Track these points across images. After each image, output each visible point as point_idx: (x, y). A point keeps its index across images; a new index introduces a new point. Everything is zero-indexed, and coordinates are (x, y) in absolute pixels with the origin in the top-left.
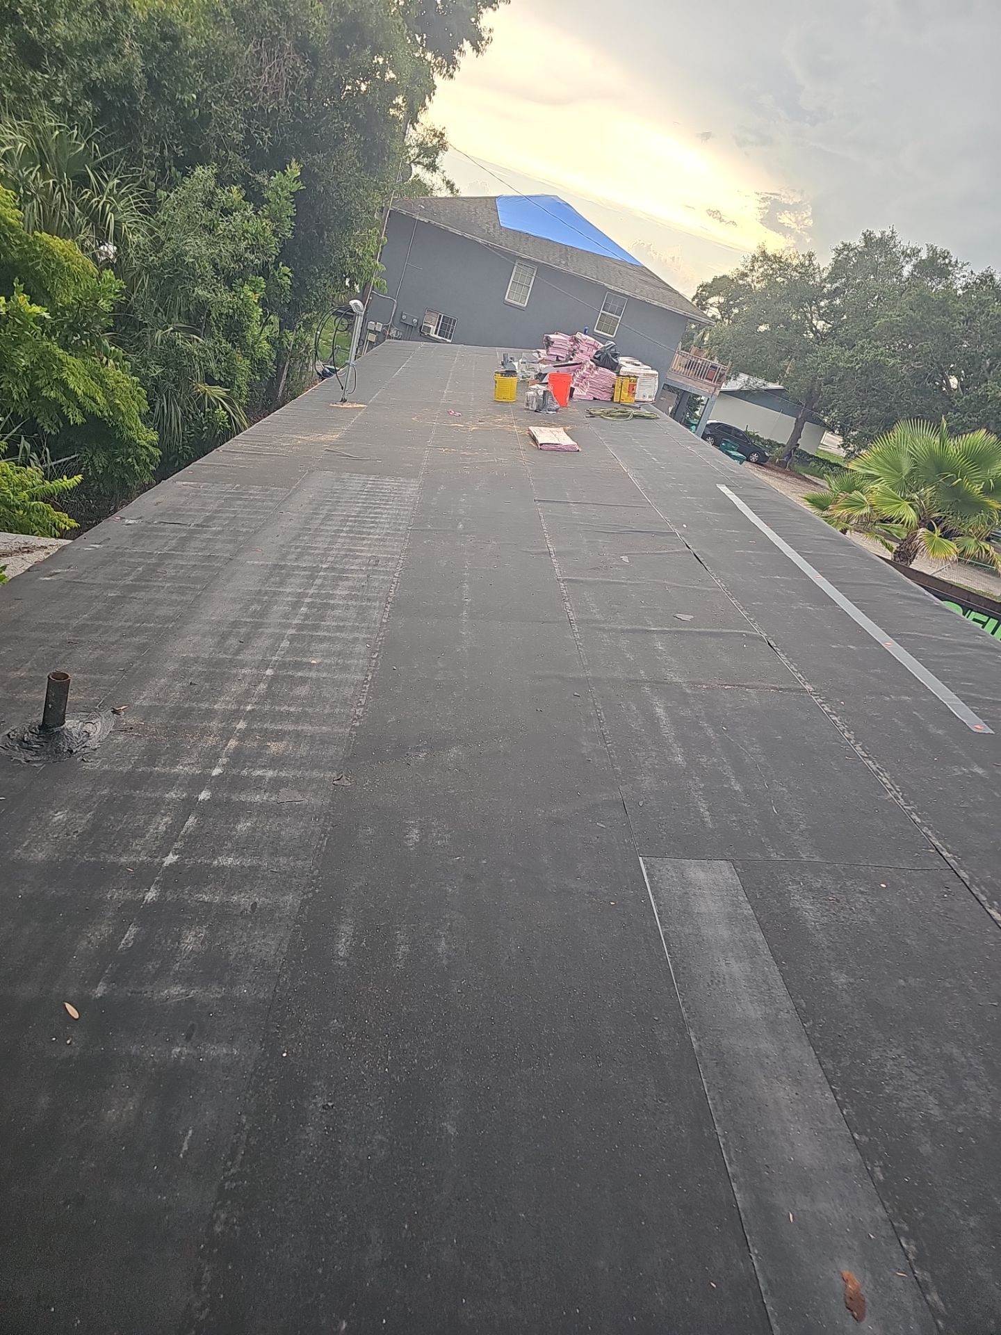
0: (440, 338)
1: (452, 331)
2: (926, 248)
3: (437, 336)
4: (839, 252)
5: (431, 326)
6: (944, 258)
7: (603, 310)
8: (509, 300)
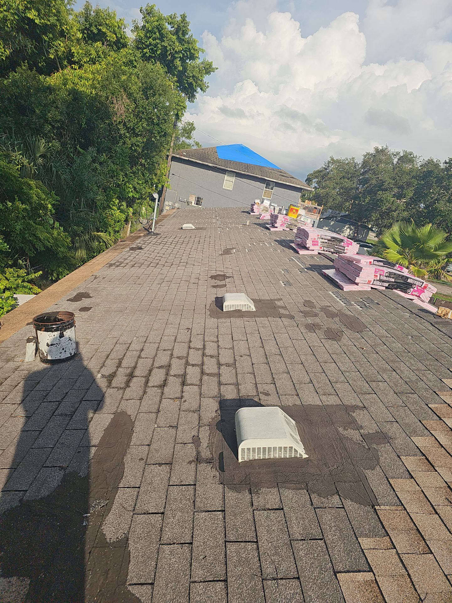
0: (197, 206)
1: (201, 203)
2: (402, 151)
4: (365, 156)
5: (192, 201)
7: (266, 188)
8: (224, 188)
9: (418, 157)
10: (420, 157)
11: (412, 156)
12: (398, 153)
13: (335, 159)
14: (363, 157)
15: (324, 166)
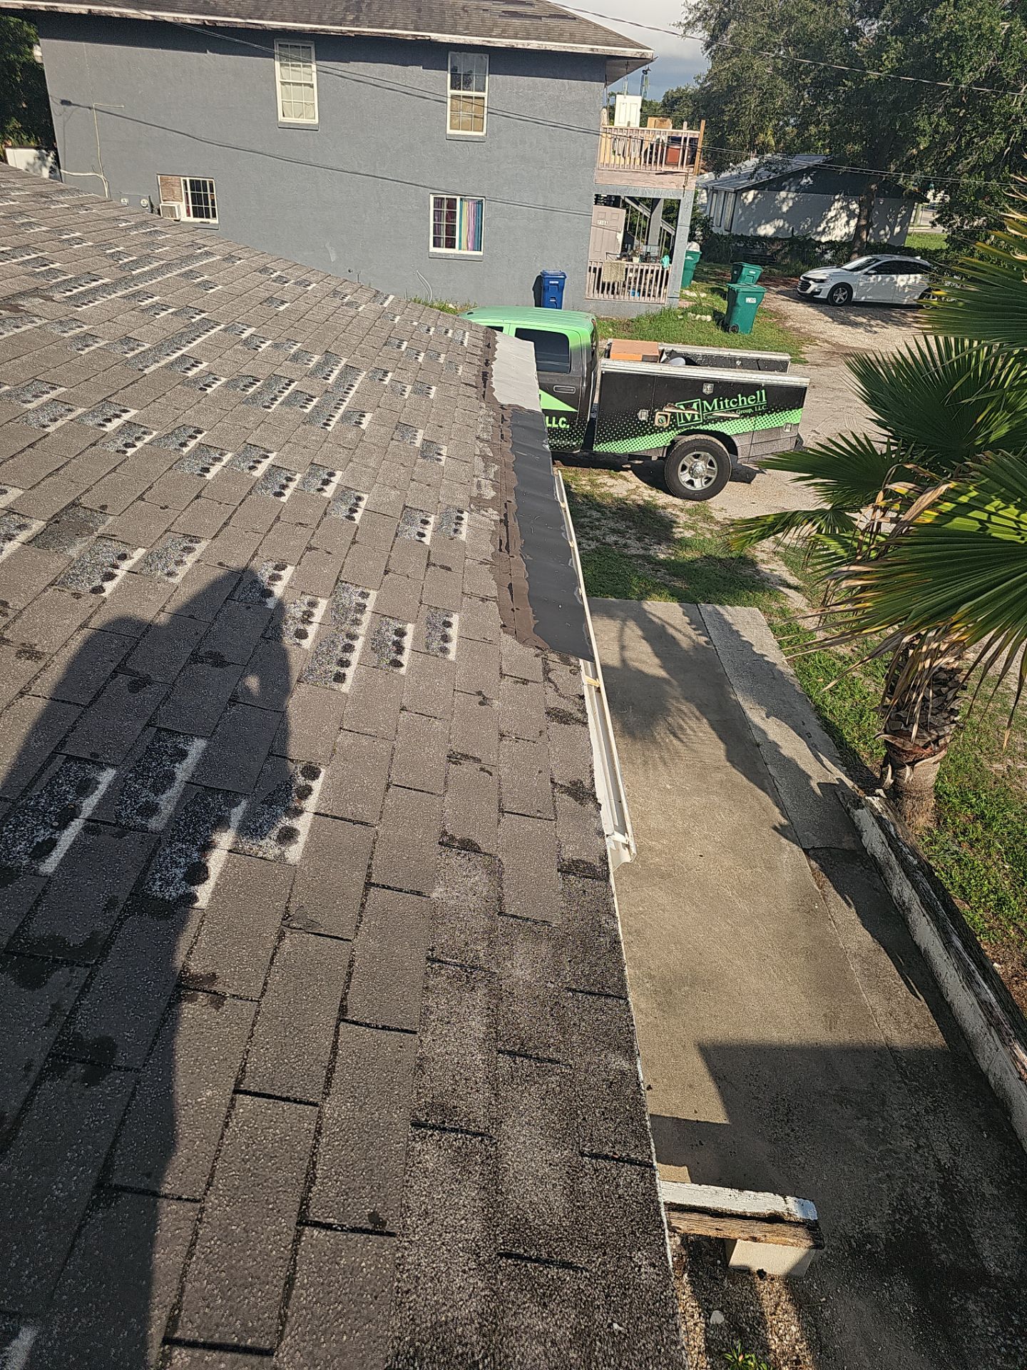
0: (198, 220)
1: (213, 204)
3: (192, 219)
5: (175, 204)
7: (453, 87)
8: (287, 120)
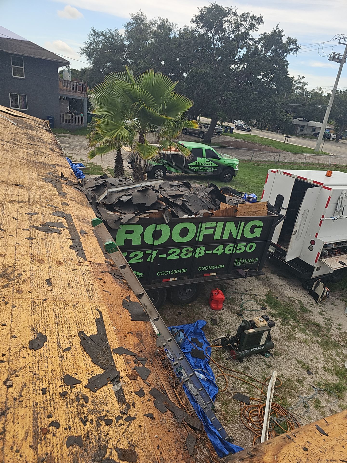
2: (158, 19)
4: (127, 27)
6: (167, 22)
7: (13, 65)
9: (174, 25)
10: (176, 25)
11: (168, 23)
12: (156, 22)
13: (97, 31)
14: (125, 29)
15: (90, 41)
